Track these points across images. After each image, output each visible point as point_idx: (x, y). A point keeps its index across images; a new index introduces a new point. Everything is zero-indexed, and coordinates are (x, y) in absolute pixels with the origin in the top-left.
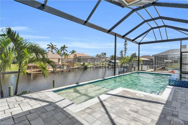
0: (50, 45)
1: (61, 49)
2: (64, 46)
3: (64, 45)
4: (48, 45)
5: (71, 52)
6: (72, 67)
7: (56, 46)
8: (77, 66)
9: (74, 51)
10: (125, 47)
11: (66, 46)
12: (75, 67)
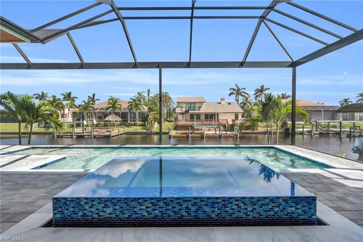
0: (234, 90)
1: (255, 94)
3: (261, 85)
4: (230, 89)
7: (245, 89)
11: (265, 88)
12: (260, 130)
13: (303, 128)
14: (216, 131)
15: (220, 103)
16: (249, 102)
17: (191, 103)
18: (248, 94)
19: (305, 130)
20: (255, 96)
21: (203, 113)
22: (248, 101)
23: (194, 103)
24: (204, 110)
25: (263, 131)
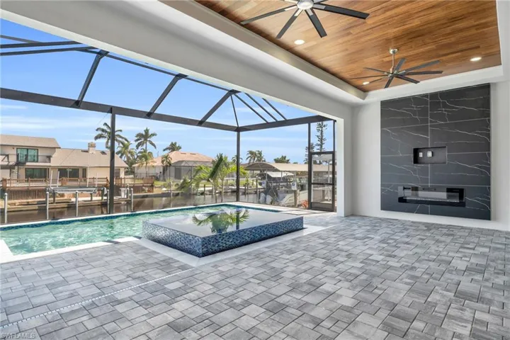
0: (103, 130)
1: (136, 140)
2: (147, 131)
4: (97, 130)
5: (167, 149)
6: (149, 191)
7: (122, 131)
8: (164, 189)
9: (177, 145)
10: (319, 134)
11: (150, 133)
12: (156, 191)
13: (205, 187)
14: (91, 197)
15: (87, 152)
16: (130, 152)
17: (28, 149)
18: (126, 140)
19: (206, 189)
20: (137, 143)
21: (54, 168)
22: (129, 150)
23: (36, 148)
24: (57, 161)
25: (160, 193)
